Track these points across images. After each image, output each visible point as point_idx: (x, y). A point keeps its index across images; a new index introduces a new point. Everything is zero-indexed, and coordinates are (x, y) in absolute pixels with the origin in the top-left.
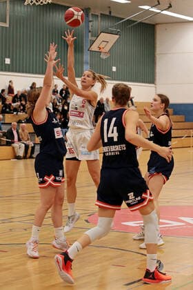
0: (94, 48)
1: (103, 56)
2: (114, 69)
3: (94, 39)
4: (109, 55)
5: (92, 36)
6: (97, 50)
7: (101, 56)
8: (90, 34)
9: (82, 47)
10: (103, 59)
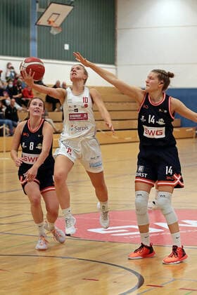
0: (43, 21)
1: (54, 32)
2: (67, 47)
3: (43, 10)
4: (60, 30)
5: (40, 7)
6: (46, 24)
7: (51, 32)
8: (37, 5)
9: (28, 20)
10: (53, 35)
